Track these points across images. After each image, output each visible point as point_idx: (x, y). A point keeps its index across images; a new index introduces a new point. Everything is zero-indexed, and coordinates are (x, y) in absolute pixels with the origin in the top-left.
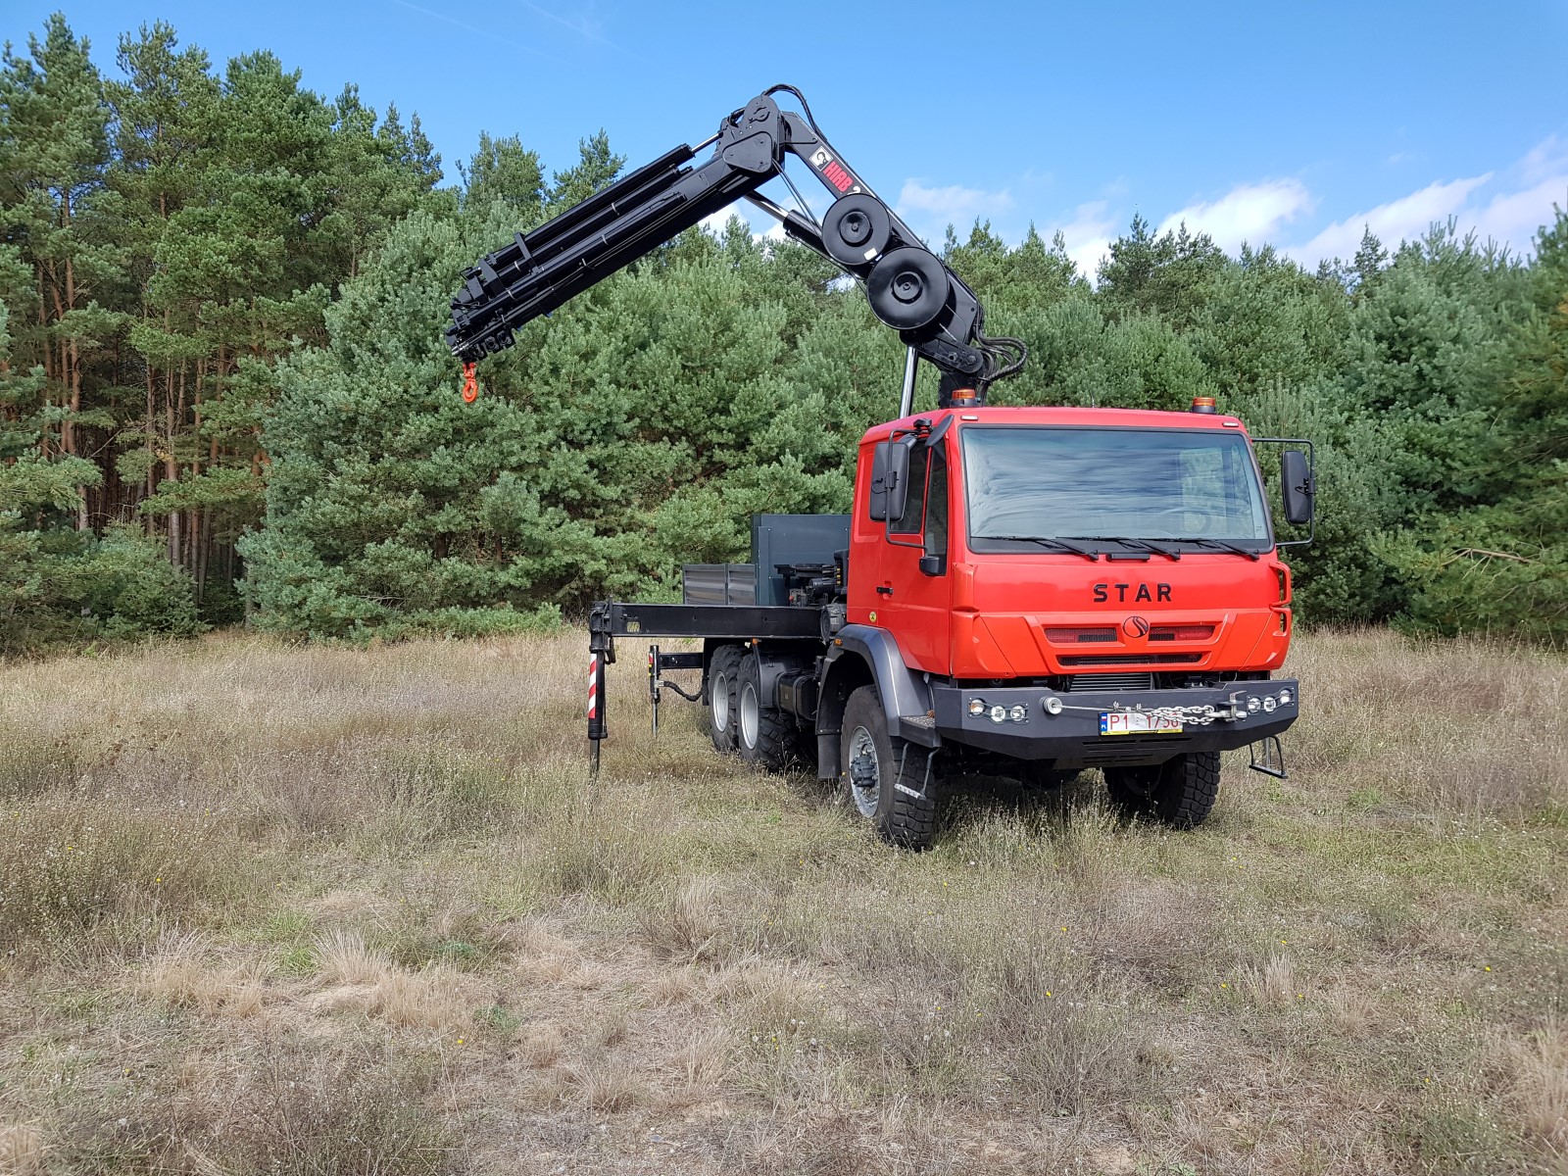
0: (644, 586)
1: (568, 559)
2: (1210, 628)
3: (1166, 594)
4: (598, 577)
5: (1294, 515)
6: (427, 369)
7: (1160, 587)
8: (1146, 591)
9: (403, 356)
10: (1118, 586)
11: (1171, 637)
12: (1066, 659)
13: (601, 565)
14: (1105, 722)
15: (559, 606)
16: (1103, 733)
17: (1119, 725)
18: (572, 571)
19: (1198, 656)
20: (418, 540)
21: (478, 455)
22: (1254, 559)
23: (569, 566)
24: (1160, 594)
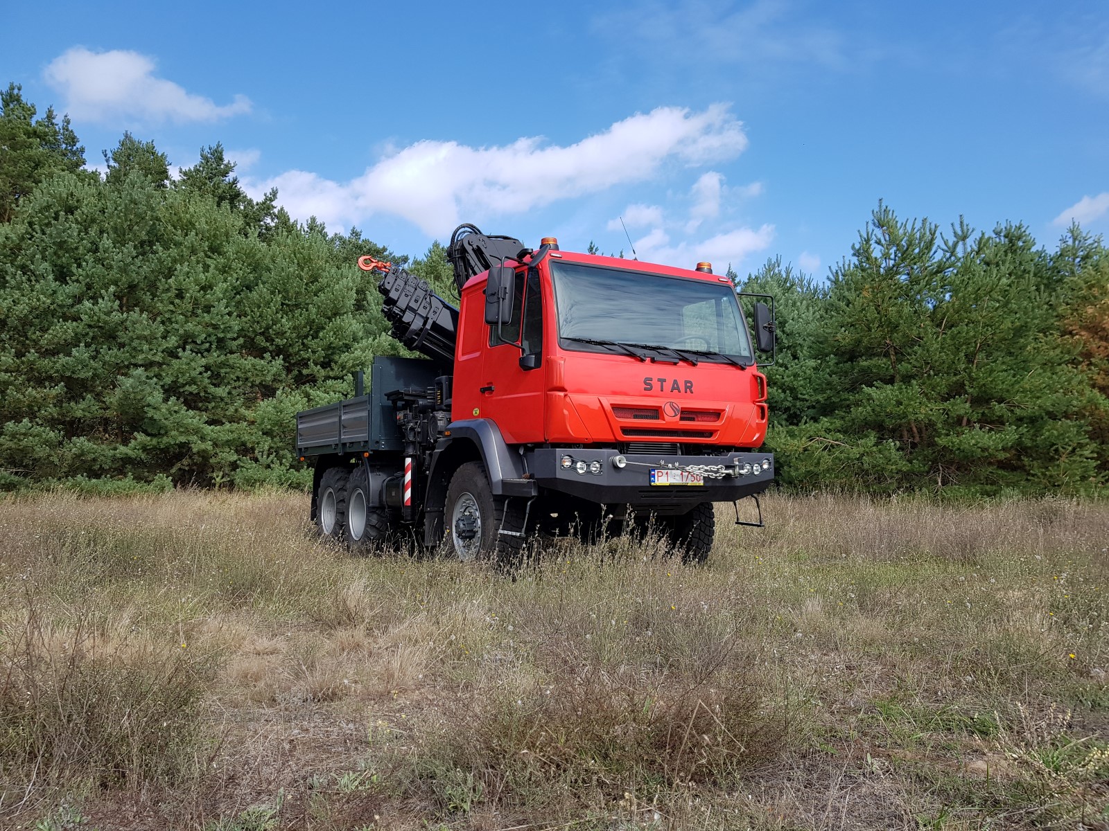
0: (242, 464)
1: (182, 439)
2: (717, 414)
3: (690, 388)
4: (204, 455)
5: (763, 346)
6: (72, 288)
7: (686, 382)
8: (677, 385)
9: (51, 277)
10: (659, 380)
11: (693, 419)
12: (626, 431)
13: (208, 446)
14: (654, 476)
15: (171, 478)
16: (652, 484)
17: (663, 479)
18: (184, 448)
19: (710, 433)
20: (52, 423)
21: (111, 355)
22: (743, 369)
23: (182, 445)
24: (686, 387)
